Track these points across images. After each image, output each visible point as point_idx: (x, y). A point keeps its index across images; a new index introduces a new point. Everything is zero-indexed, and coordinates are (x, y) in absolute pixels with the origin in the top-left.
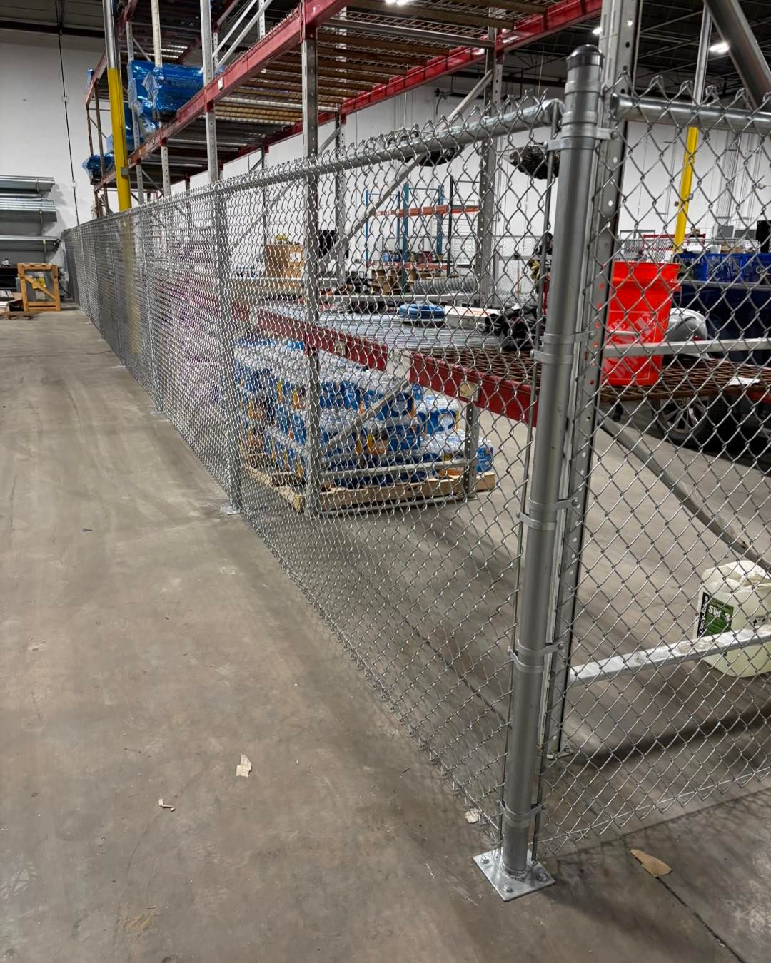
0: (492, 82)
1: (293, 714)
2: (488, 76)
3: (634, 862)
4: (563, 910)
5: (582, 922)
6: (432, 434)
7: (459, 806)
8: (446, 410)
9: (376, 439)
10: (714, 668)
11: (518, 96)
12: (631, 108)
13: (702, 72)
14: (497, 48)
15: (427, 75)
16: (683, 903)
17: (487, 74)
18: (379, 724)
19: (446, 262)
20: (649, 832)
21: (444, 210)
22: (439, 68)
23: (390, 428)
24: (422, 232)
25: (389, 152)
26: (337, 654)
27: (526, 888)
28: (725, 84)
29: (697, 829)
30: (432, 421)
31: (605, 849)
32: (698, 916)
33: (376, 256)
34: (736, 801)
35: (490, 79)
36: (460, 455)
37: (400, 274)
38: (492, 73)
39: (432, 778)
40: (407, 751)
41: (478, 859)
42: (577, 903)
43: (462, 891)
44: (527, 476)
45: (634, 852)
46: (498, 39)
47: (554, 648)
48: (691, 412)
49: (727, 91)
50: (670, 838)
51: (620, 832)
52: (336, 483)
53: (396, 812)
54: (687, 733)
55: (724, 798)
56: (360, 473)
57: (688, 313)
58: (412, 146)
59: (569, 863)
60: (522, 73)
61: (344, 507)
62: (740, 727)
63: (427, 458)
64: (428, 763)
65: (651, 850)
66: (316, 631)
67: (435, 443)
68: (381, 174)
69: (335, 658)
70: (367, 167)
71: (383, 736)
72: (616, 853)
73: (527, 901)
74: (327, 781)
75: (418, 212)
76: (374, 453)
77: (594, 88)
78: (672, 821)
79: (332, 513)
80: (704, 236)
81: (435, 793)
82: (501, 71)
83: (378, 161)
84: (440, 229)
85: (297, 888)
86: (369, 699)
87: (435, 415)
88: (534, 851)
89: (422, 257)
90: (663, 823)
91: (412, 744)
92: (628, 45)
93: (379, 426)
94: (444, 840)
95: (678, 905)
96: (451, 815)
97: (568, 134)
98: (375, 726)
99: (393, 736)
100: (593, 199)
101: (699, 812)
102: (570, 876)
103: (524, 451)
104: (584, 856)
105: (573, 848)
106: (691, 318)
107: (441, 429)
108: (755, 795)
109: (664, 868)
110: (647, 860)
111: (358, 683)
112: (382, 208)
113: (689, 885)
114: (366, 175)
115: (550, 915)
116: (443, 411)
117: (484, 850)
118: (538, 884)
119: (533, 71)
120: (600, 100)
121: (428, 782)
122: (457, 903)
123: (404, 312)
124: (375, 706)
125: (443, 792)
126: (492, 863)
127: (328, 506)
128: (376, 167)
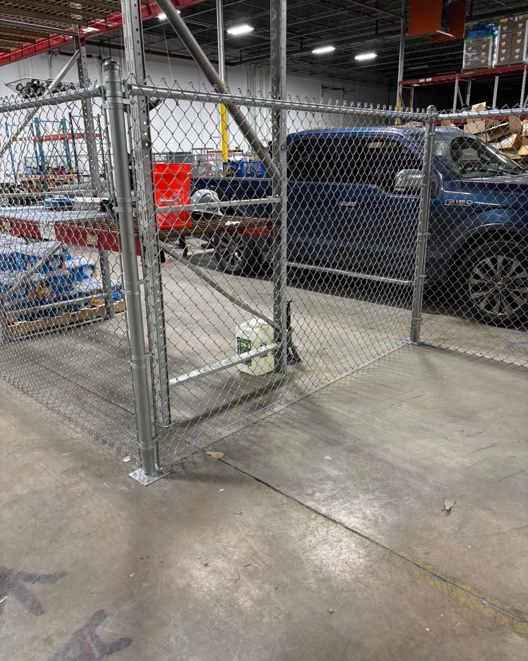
0: (80, 57)
1: (14, 441)
2: (77, 54)
3: (208, 457)
4: (174, 482)
5: (182, 483)
6: (80, 281)
7: (119, 457)
8: (87, 265)
9: (42, 287)
10: (247, 374)
11: (109, 57)
12: (138, 90)
13: (222, 48)
14: (80, 37)
15: (37, 49)
16: (229, 465)
17: (76, 52)
18: (69, 434)
19: (76, 173)
20: (215, 444)
21: (68, 137)
22: (44, 46)
23: (50, 279)
24: (55, 153)
25: (19, 105)
26: (37, 408)
27: (156, 479)
28: (241, 54)
29: (237, 437)
30: (79, 273)
31: (194, 455)
32: (236, 468)
33: (22, 170)
34: (255, 423)
35: (79, 55)
36: (100, 291)
37: (43, 183)
38: (79, 51)
39: (103, 449)
40: (87, 442)
41: (131, 474)
42: (181, 477)
43: (124, 488)
44: (122, 271)
45: (207, 453)
46: (79, 31)
47: (150, 355)
48: (236, 254)
49: (243, 60)
50: (224, 444)
51: (201, 447)
52: (21, 318)
53: (84, 468)
54: (234, 403)
55: (250, 423)
56: (36, 309)
57: (206, 191)
58: (32, 102)
59: (176, 465)
60: (109, 40)
61: (29, 333)
62: (258, 395)
63: (81, 294)
64: (100, 444)
65: (215, 450)
66: (21, 400)
67: (83, 286)
68: (16, 118)
69: (36, 410)
70: (6, 113)
71: (72, 439)
72: (199, 455)
73: (157, 483)
74: (42, 464)
75: (48, 139)
76: (43, 296)
77: (118, 80)
78: (226, 437)
79: (22, 337)
80: (242, 151)
81: (105, 456)
82: (85, 51)
83: (13, 110)
84: (67, 150)
85: (32, 510)
86: (61, 425)
87: (81, 268)
88: (158, 462)
89: (59, 170)
90: (222, 439)
91: (90, 439)
92: (139, 54)
93: (43, 278)
94: (113, 472)
95: (228, 466)
96: (115, 461)
97: (110, 102)
98: (67, 435)
99: (78, 437)
100: (128, 133)
101: (238, 431)
102: (178, 469)
103: (119, 259)
104: (184, 460)
105: (179, 458)
106: (208, 193)
107: (86, 277)
108: (263, 419)
109: (221, 455)
110: (213, 454)
111: (53, 419)
112: (19, 136)
113: (233, 458)
114: (7, 118)
115: (167, 485)
116: (85, 266)
117: (133, 470)
118: (162, 476)
119: (116, 39)
120: (122, 85)
121: (101, 452)
122: (122, 493)
123: (48, 203)
124: (65, 427)
125: (110, 454)
126: (139, 475)
127: (18, 334)
128: (12, 113)
